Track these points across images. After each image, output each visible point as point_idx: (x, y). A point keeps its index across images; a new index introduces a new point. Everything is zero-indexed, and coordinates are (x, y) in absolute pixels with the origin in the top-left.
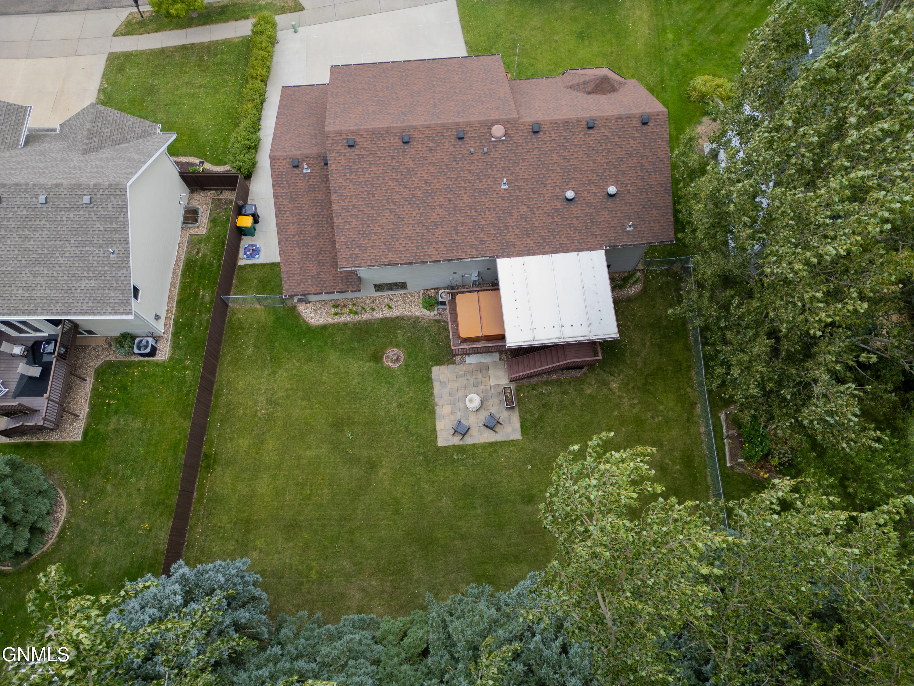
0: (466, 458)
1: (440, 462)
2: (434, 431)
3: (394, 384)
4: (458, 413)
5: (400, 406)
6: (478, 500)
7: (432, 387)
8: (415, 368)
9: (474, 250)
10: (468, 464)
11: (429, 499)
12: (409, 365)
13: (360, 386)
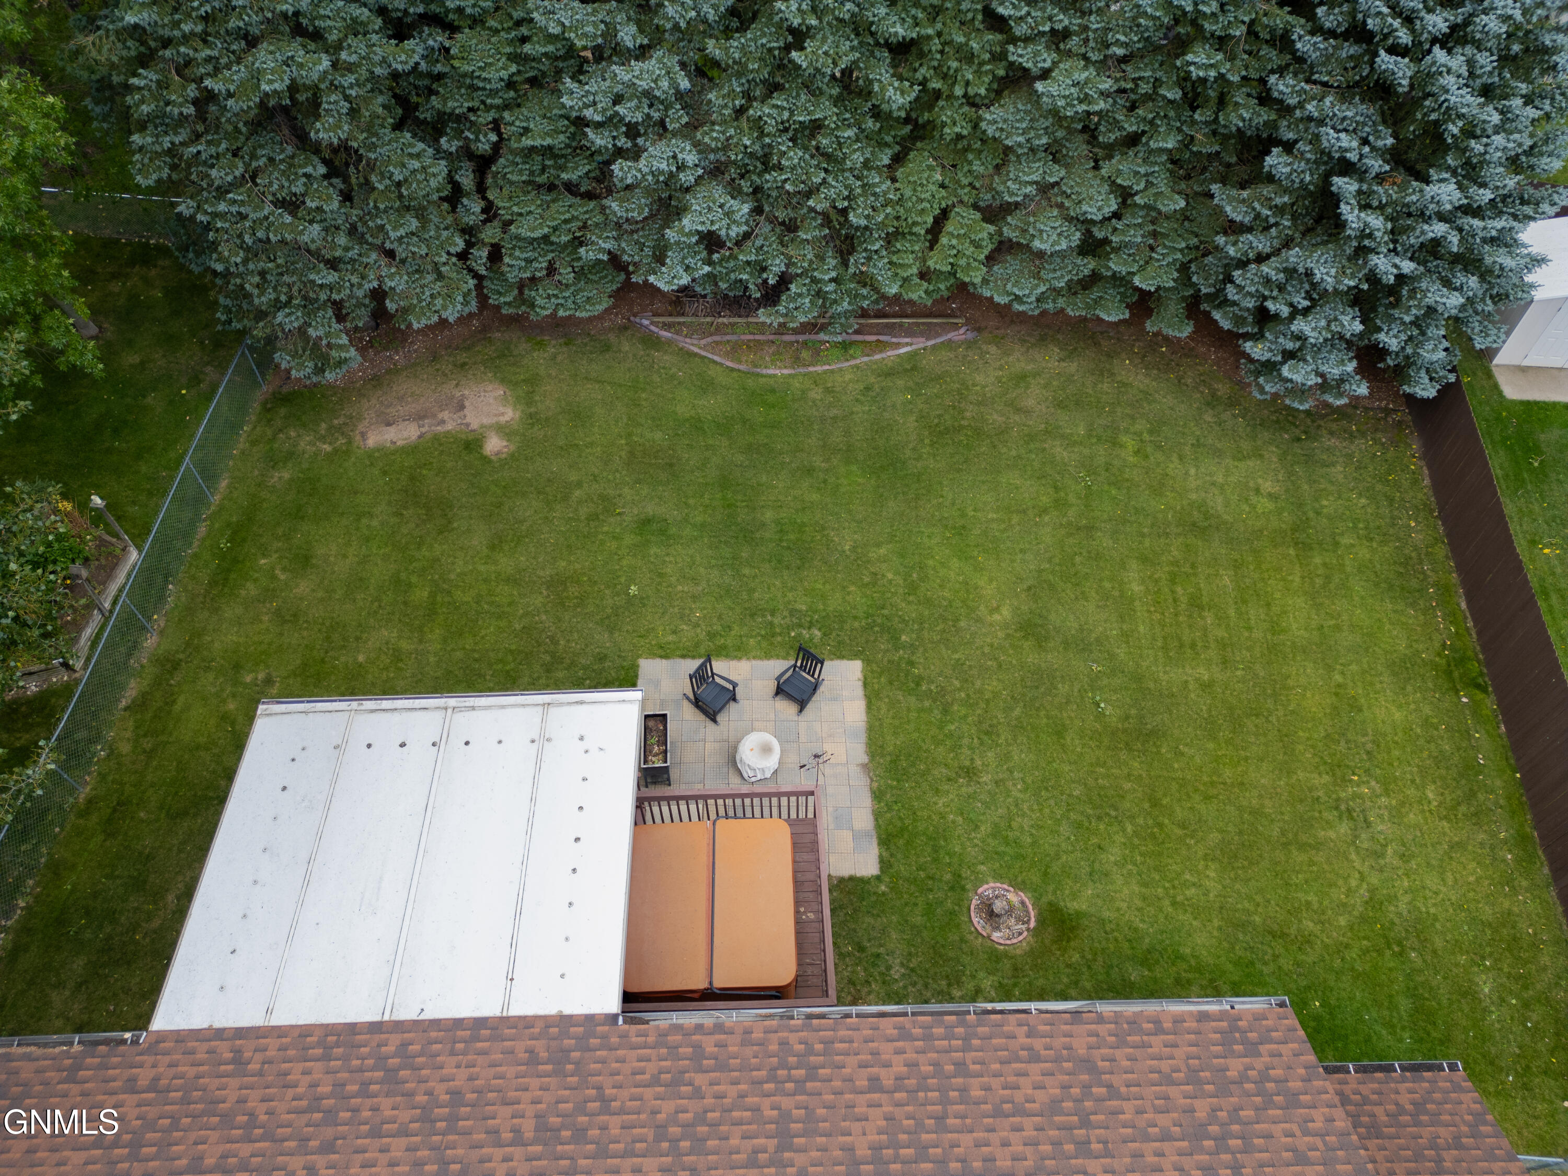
0: (789, 628)
1: (856, 624)
2: (872, 696)
3: (994, 835)
4: (803, 738)
5: (970, 773)
6: (767, 535)
7: (877, 815)
8: (932, 878)
9: (710, 1049)
10: (786, 613)
11: (882, 551)
12: (952, 888)
13: (1095, 840)
